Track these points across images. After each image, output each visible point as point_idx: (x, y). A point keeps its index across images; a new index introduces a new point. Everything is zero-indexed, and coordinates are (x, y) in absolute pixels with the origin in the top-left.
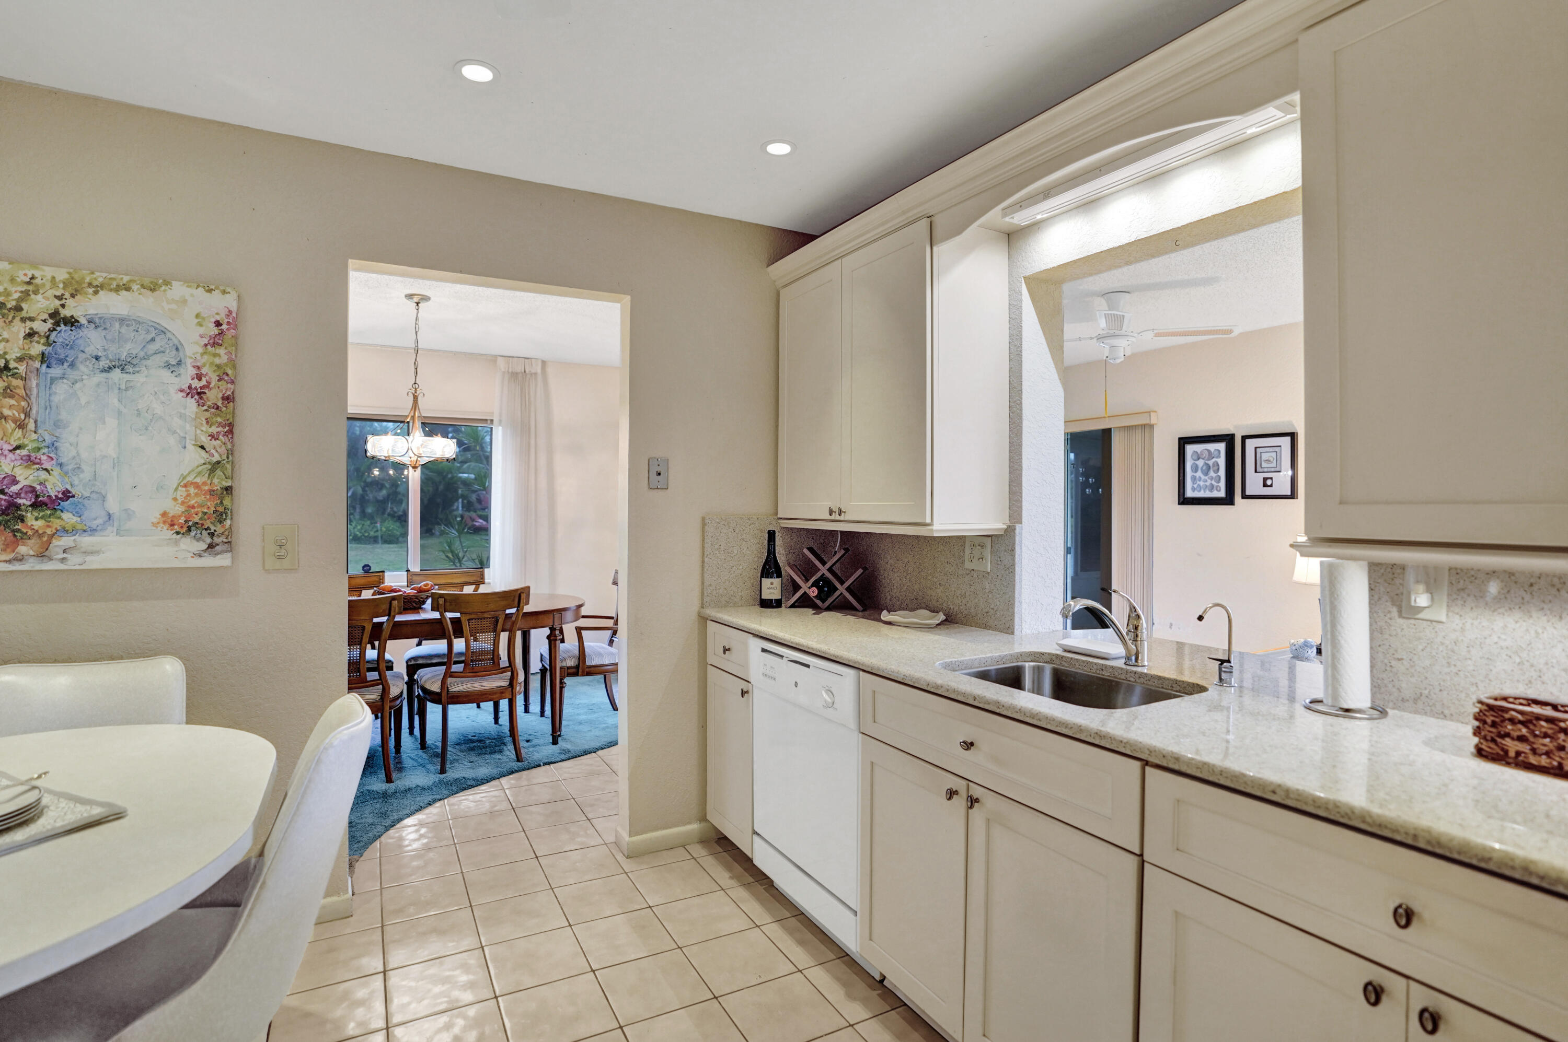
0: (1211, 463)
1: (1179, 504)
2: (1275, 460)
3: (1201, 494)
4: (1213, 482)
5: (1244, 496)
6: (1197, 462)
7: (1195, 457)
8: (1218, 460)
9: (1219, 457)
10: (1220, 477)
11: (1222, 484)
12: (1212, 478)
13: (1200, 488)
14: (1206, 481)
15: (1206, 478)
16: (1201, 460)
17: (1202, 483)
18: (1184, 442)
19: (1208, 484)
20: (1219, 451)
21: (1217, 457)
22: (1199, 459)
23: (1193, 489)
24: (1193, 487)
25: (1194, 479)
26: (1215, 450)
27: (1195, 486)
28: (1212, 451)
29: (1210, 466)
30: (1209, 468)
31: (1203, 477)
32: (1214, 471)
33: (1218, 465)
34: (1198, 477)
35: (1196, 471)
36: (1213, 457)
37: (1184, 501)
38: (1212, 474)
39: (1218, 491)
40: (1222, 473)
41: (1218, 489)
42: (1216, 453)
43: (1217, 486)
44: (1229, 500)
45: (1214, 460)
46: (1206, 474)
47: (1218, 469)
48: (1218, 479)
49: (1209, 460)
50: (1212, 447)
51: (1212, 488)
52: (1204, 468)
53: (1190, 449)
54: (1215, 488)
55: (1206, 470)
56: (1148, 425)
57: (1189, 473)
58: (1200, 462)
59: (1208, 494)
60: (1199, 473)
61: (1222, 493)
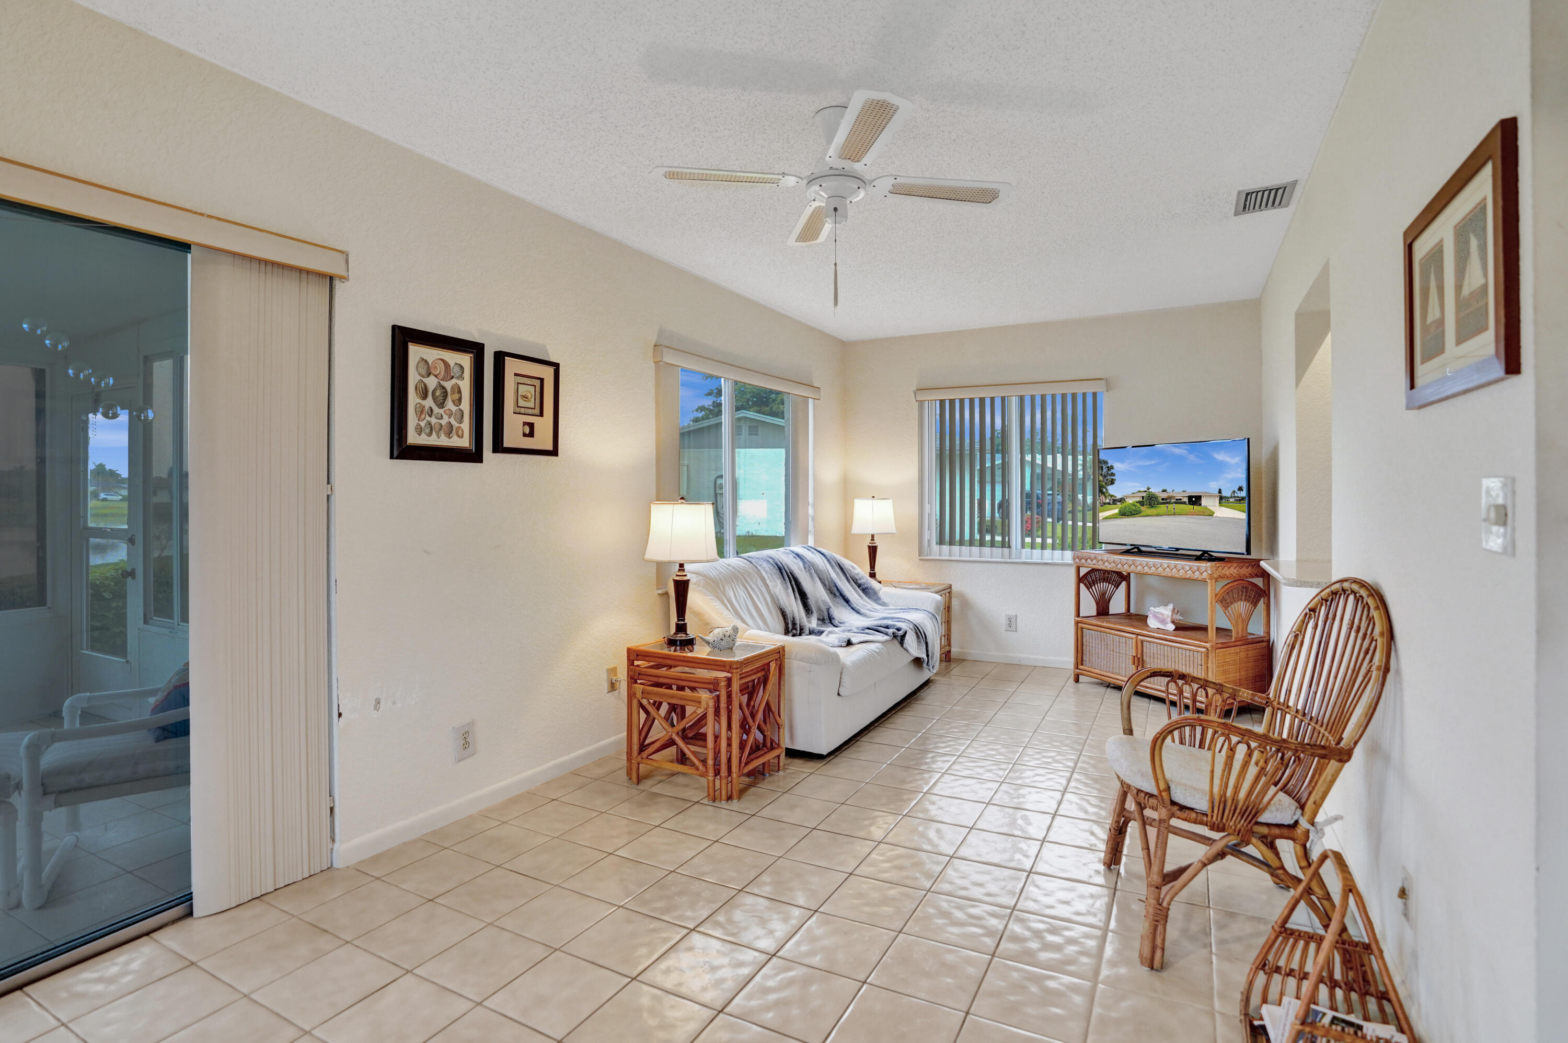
0: (448, 385)
1: (393, 455)
2: (533, 398)
3: (432, 439)
4: (453, 420)
5: (498, 447)
6: (425, 380)
7: (423, 370)
8: (460, 382)
9: (461, 377)
10: (462, 412)
11: (466, 426)
12: (450, 412)
13: (430, 429)
14: (442, 418)
15: (441, 411)
16: (432, 377)
17: (433, 420)
18: (402, 336)
19: (444, 422)
20: (462, 368)
21: (458, 378)
22: (429, 375)
23: (419, 430)
24: (418, 425)
25: (420, 411)
26: (456, 364)
27: (423, 424)
28: (452, 365)
29: (446, 392)
30: (444, 393)
31: (436, 410)
32: (453, 401)
33: (460, 392)
34: (427, 408)
35: (425, 397)
36: (453, 377)
37: (401, 450)
38: (450, 405)
39: (459, 436)
40: (466, 405)
41: (460, 432)
42: (457, 369)
43: (459, 428)
44: (473, 456)
45: (454, 381)
46: (441, 405)
47: (460, 399)
48: (459, 417)
49: (445, 378)
50: (451, 356)
51: (449, 431)
52: (438, 393)
53: (413, 352)
54: (454, 431)
55: (442, 398)
56: (320, 275)
57: (413, 399)
58: (432, 382)
59: (443, 441)
60: (429, 403)
61: (464, 442)
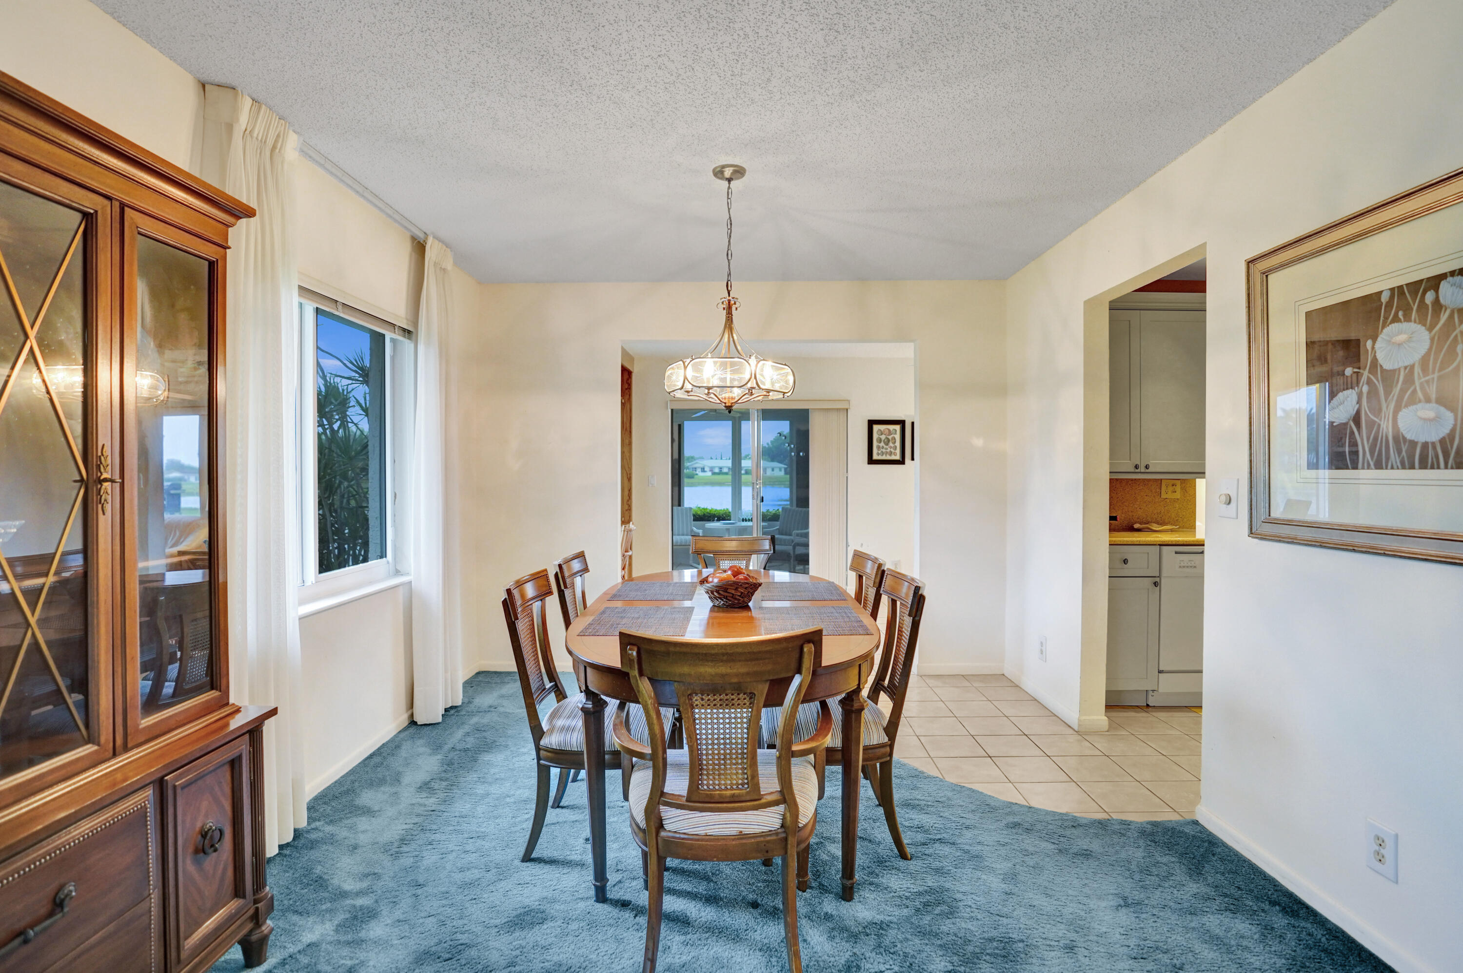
0: (890, 437)
1: (868, 464)
3: (884, 458)
4: (892, 450)
5: (912, 459)
6: (881, 437)
7: (879, 433)
8: (895, 436)
9: (896, 434)
10: (896, 447)
11: (898, 451)
12: (891, 447)
13: (883, 454)
14: (887, 449)
15: (887, 447)
17: (884, 450)
18: (871, 423)
19: (888, 451)
20: (896, 430)
21: (894, 434)
22: (882, 434)
23: (878, 454)
24: (878, 452)
25: (878, 447)
26: (893, 429)
27: (880, 452)
28: (891, 430)
30: (889, 440)
31: (885, 446)
32: (893, 443)
33: (895, 440)
34: (881, 447)
35: (880, 442)
36: (892, 434)
37: (871, 461)
38: (891, 444)
39: (895, 456)
40: (898, 444)
41: (895, 454)
42: (894, 431)
43: (894, 452)
44: (902, 462)
45: (892, 436)
46: (887, 444)
47: (895, 443)
48: (895, 449)
49: (889, 435)
50: (891, 427)
51: (891, 453)
52: (886, 440)
53: (876, 428)
54: (893, 454)
55: (887, 442)
56: (843, 409)
57: (875, 444)
58: (883, 437)
59: (888, 458)
60: (882, 444)
61: (898, 457)
